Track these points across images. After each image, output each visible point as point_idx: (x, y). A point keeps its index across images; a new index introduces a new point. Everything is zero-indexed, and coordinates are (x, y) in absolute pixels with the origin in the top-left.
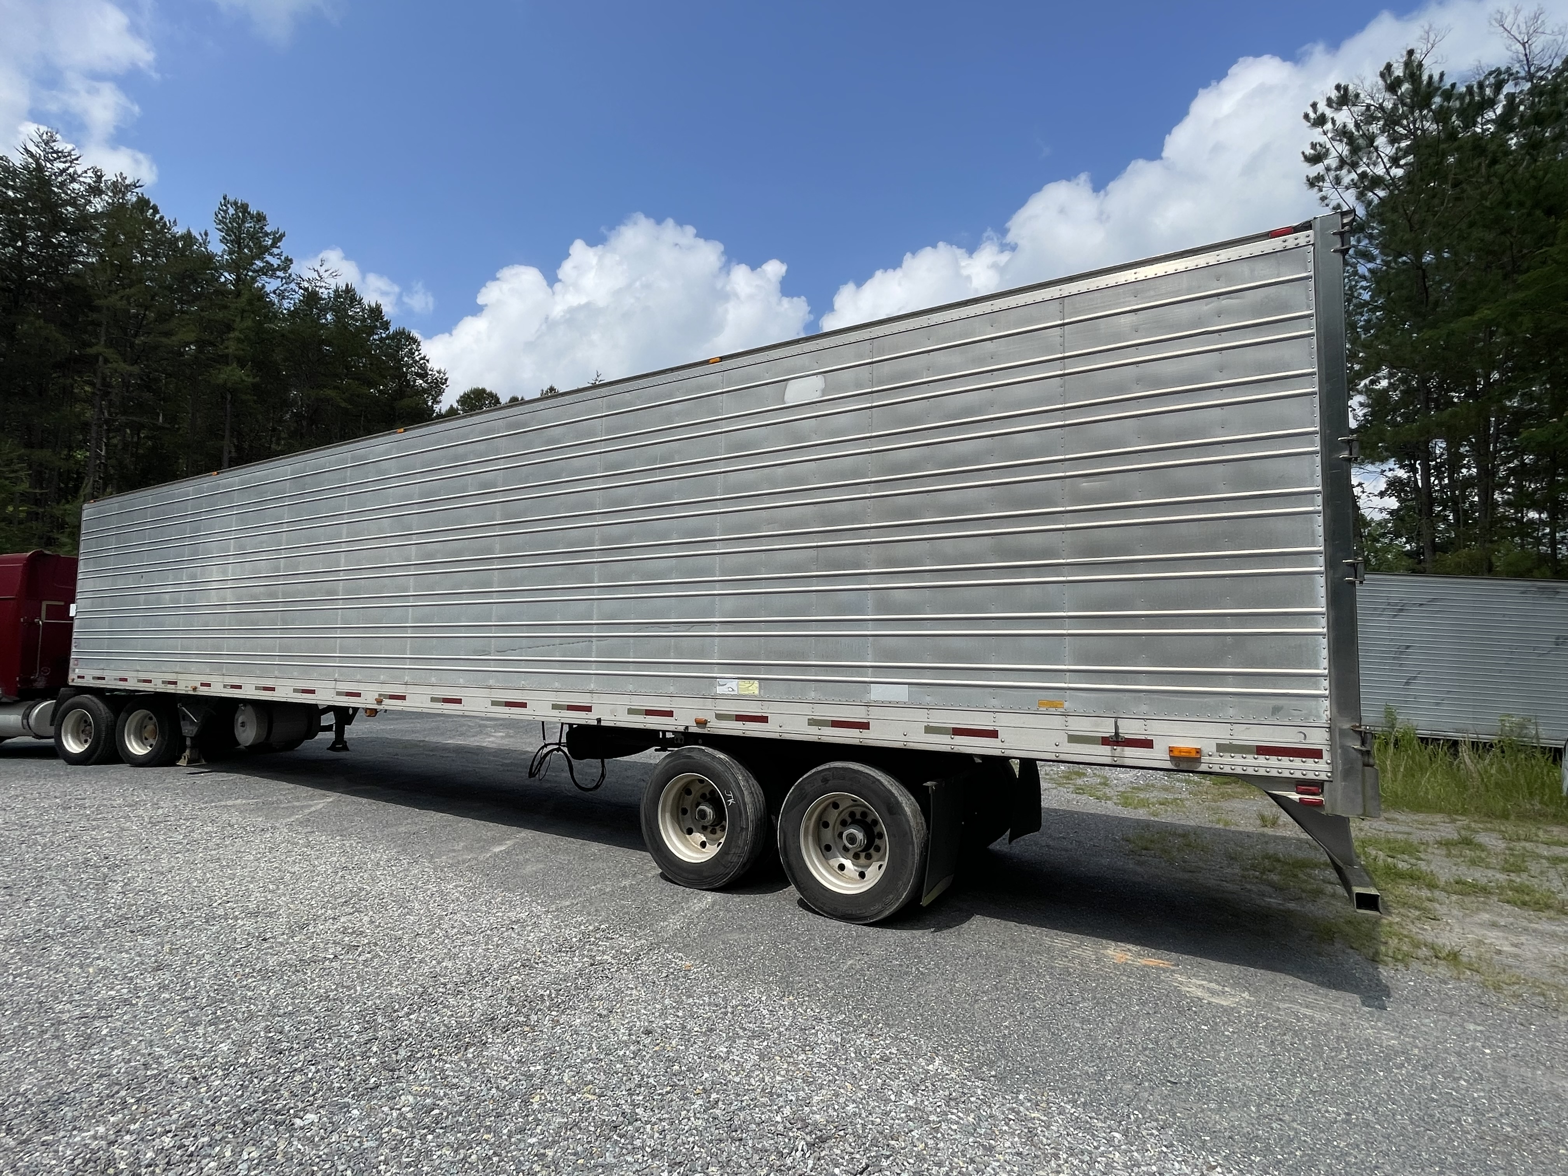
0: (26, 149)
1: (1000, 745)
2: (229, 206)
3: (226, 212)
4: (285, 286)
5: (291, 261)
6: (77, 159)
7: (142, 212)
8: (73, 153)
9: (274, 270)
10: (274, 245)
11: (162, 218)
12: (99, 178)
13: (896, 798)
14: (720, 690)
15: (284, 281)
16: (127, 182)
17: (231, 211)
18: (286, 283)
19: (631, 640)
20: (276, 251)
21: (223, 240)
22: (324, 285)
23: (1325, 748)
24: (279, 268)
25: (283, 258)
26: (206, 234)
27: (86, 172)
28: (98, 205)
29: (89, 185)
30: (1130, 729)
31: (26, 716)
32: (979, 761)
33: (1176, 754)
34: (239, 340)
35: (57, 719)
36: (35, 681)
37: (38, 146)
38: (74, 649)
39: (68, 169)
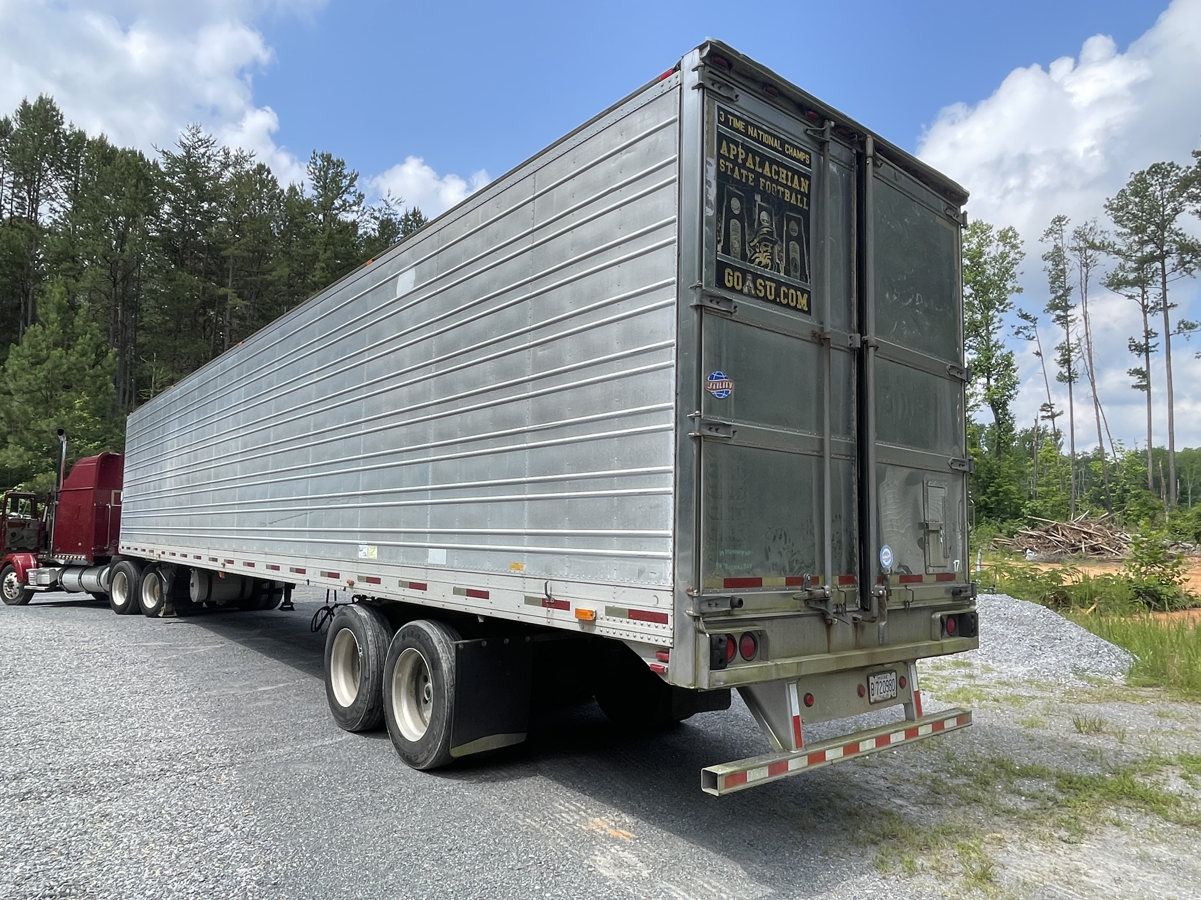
0: (181, 142)
1: (491, 606)
2: (317, 158)
3: (315, 163)
4: (361, 218)
5: (363, 196)
6: (213, 143)
7: (261, 174)
8: (210, 139)
9: (350, 206)
10: (351, 184)
11: (272, 177)
12: (227, 154)
13: (438, 654)
14: (361, 555)
15: (359, 214)
16: (244, 154)
17: (319, 162)
18: (362, 215)
19: (323, 512)
20: (352, 189)
21: (315, 188)
22: (391, 211)
23: (670, 613)
24: (355, 204)
25: (357, 194)
26: (302, 185)
27: (219, 152)
28: (228, 175)
29: (220, 161)
30: (559, 593)
31: (99, 577)
32: (481, 620)
33: (583, 617)
34: (322, 269)
35: (110, 579)
36: (108, 550)
37: (188, 139)
38: (121, 527)
39: (206, 152)
